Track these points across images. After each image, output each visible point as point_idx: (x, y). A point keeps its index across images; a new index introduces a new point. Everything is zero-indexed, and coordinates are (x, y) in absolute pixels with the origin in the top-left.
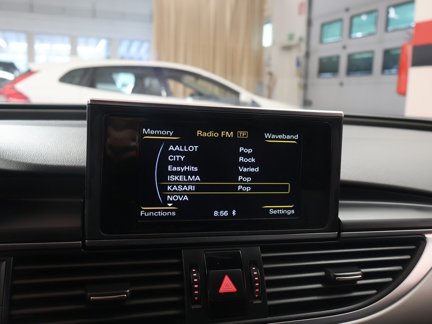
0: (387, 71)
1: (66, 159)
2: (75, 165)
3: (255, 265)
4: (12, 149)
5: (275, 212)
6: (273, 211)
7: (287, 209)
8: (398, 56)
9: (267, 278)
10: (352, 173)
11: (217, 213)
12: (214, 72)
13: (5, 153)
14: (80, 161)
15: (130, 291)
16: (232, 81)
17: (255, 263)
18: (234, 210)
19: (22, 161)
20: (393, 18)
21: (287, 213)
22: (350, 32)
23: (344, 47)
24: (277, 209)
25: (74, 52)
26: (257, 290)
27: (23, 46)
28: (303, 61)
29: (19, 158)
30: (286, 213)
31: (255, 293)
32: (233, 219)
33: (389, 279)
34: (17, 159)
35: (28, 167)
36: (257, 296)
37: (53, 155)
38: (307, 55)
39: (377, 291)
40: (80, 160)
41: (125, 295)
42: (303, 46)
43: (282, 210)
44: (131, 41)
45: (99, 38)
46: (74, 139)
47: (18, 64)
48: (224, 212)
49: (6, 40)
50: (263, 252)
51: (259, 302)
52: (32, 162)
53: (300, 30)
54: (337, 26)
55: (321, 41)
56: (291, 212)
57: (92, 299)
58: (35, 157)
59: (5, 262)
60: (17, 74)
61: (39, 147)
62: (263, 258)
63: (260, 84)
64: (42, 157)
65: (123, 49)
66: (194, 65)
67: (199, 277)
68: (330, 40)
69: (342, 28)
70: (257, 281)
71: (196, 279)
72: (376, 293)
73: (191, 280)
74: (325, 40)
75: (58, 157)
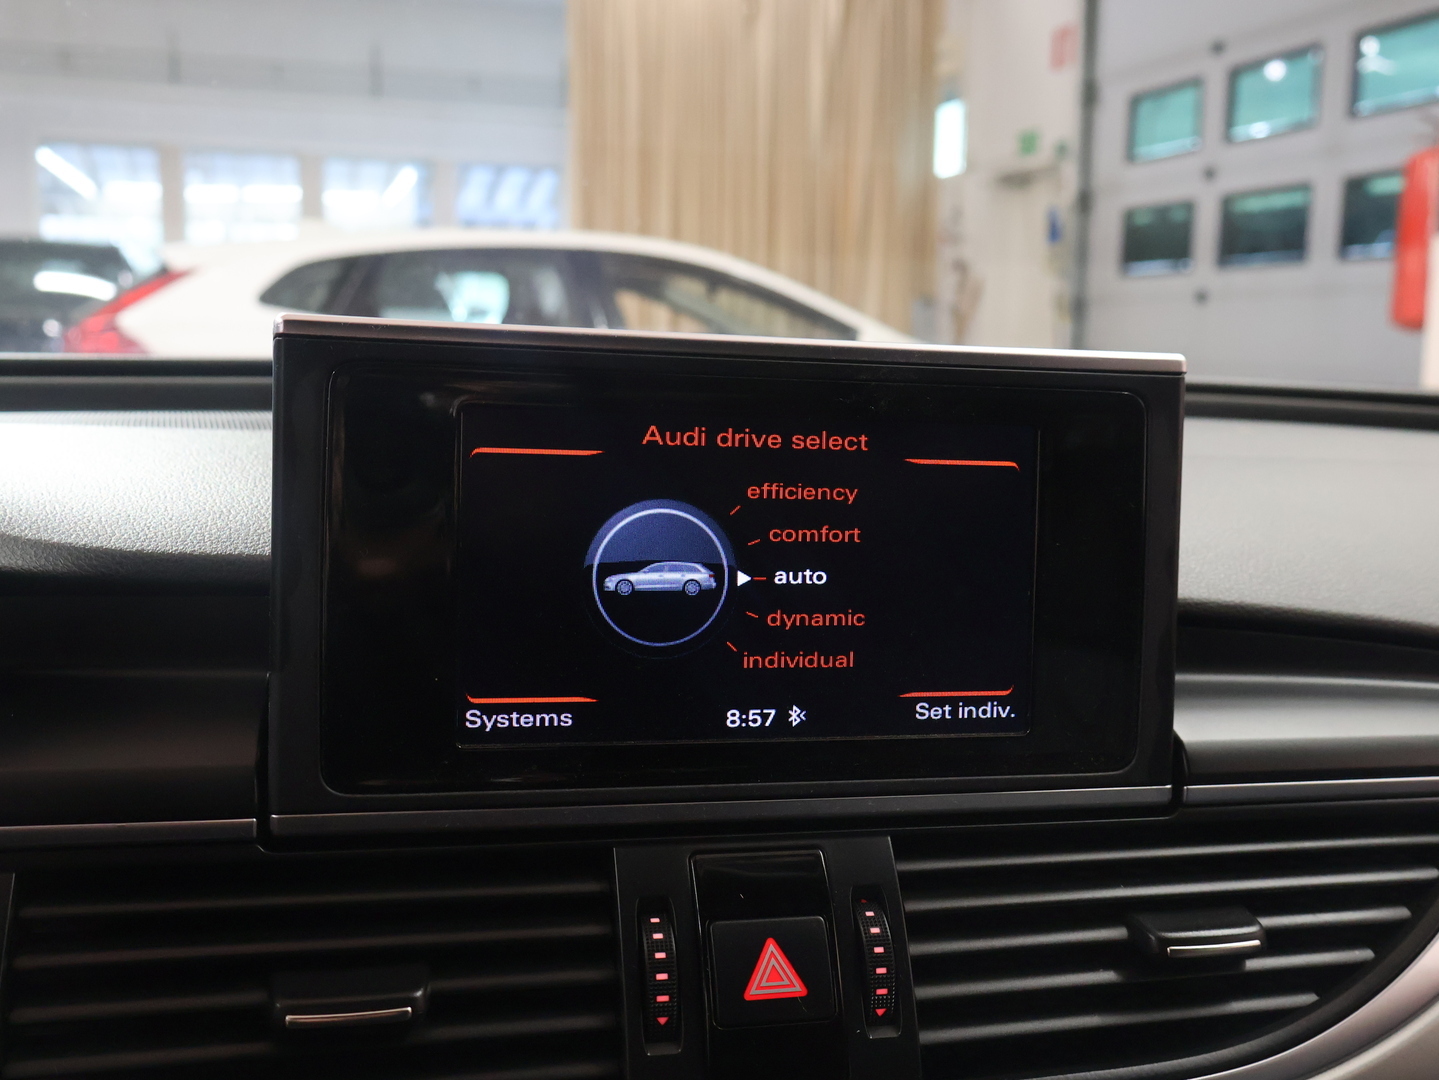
0: (1356, 249)
1: (213, 532)
3: (876, 901)
4: (28, 500)
5: (935, 713)
6: (929, 710)
8: (1393, 198)
9: (916, 949)
10: (1222, 576)
11: (735, 718)
12: (771, 265)
14: (259, 540)
15: (425, 993)
16: (833, 292)
17: (872, 895)
18: (795, 708)
19: (55, 540)
20: (1376, 74)
22: (1230, 120)
23: (1210, 174)
25: (312, 207)
26: (880, 992)
27: (148, 190)
28: (1068, 221)
31: (874, 1004)
32: (793, 740)
33: (1364, 954)
36: (880, 1012)
37: (167, 520)
38: (1085, 202)
39: (1318, 995)
40: (260, 535)
41: (409, 1009)
42: (1070, 172)
44: (500, 170)
45: (394, 163)
47: (132, 252)
48: (761, 715)
49: (93, 172)
50: (902, 854)
51: (889, 1033)
53: (1059, 119)
54: (1185, 99)
55: (1130, 155)
57: (291, 1023)
58: (104, 527)
60: (127, 280)
61: (122, 494)
62: (903, 875)
63: (928, 300)
64: (128, 526)
65: (472, 197)
66: (704, 240)
67: (672, 945)
68: (1160, 149)
69: (1199, 110)
70: (880, 961)
71: (662, 951)
72: (1317, 1001)
73: (643, 951)
74: (1144, 150)
75: (185, 527)
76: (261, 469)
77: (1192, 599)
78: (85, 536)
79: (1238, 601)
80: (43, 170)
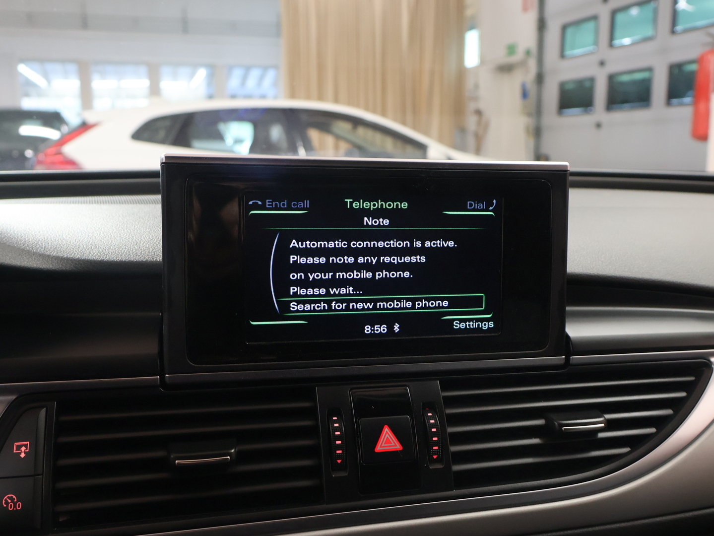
0: (675, 101)
1: (134, 251)
2: (147, 261)
3: (432, 409)
4: (51, 239)
5: (462, 326)
6: (460, 324)
7: (482, 320)
8: (693, 74)
9: (450, 430)
10: (589, 262)
11: (369, 329)
12: (384, 114)
13: (41, 245)
15: (235, 451)
16: (415, 128)
17: (430, 406)
18: (396, 324)
19: (65, 256)
20: (684, 11)
21: (482, 326)
22: (612, 38)
23: (602, 63)
24: (465, 321)
25: (155, 91)
26: (435, 448)
27: (73, 84)
28: (532, 89)
29: (60, 252)
30: (480, 327)
31: (432, 453)
32: (395, 338)
33: (652, 430)
34: (57, 253)
35: (76, 264)
36: (435, 457)
37: (113, 246)
38: (540, 79)
39: (630, 448)
40: (154, 252)
41: (229, 457)
42: (532, 64)
43: (473, 322)
44: (248, 69)
45: (195, 66)
46: (146, 222)
47: (66, 115)
48: (380, 328)
49: (46, 75)
50: (444, 388)
51: (439, 466)
52: (81, 257)
53: (526, 38)
54: (591, 25)
55: (562, 56)
56: (488, 325)
57: (178, 464)
58: (85, 250)
59: (44, 409)
60: (65, 129)
61: (91, 235)
62: (444, 397)
63: (462, 130)
64: (96, 250)
65: (234, 83)
66: (350, 103)
67: (342, 429)
68: (578, 51)
69: (597, 32)
70: (434, 434)
71: (338, 431)
72: (630, 451)
73: (330, 432)
74: (568, 53)
75: (121, 249)
76: (152, 222)
77: (575, 273)
78: (78, 254)
79: (596, 273)
80: (21, 74)
